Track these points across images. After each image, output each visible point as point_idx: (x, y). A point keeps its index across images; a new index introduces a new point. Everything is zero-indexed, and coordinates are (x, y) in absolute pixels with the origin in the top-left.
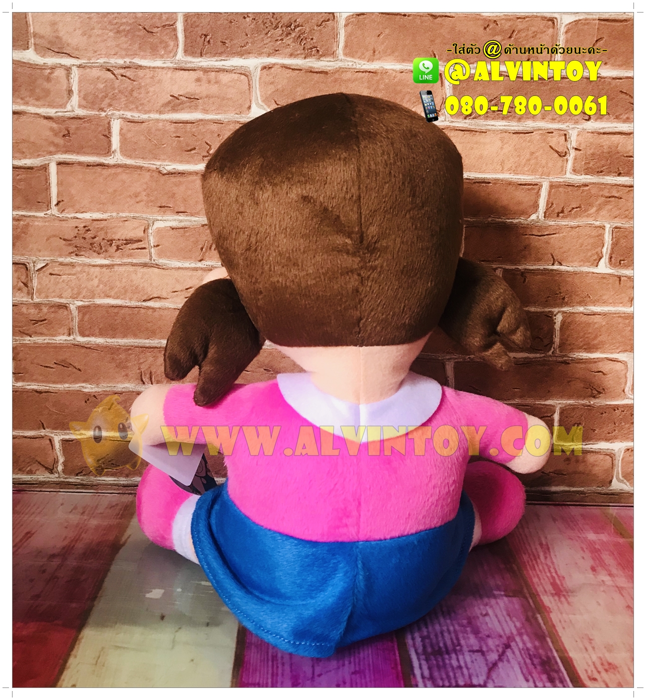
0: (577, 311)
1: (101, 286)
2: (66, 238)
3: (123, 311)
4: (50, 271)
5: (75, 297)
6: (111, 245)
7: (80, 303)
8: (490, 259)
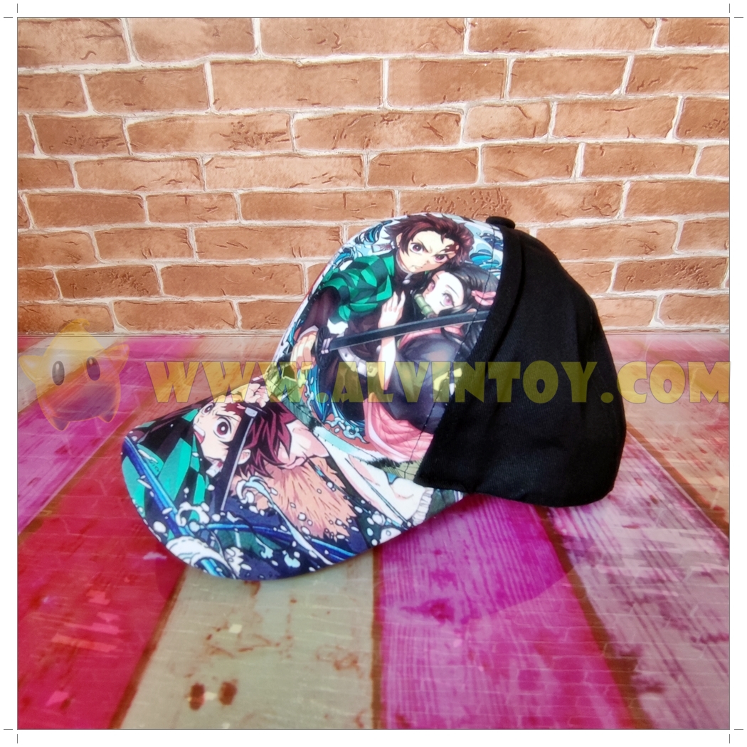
0: (643, 180)
1: (256, 176)
2: (225, 134)
3: (275, 197)
4: (216, 164)
5: (237, 187)
6: (261, 138)
7: (241, 192)
8: (575, 134)
